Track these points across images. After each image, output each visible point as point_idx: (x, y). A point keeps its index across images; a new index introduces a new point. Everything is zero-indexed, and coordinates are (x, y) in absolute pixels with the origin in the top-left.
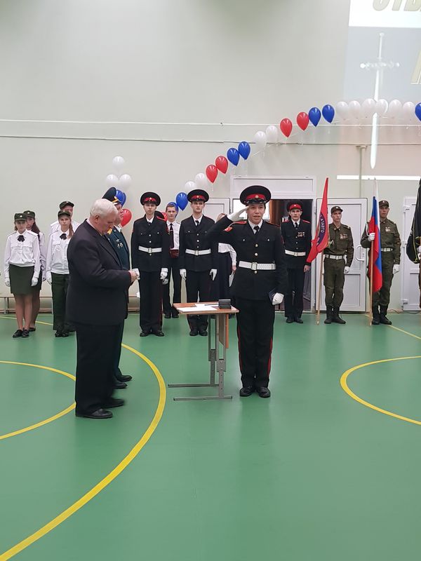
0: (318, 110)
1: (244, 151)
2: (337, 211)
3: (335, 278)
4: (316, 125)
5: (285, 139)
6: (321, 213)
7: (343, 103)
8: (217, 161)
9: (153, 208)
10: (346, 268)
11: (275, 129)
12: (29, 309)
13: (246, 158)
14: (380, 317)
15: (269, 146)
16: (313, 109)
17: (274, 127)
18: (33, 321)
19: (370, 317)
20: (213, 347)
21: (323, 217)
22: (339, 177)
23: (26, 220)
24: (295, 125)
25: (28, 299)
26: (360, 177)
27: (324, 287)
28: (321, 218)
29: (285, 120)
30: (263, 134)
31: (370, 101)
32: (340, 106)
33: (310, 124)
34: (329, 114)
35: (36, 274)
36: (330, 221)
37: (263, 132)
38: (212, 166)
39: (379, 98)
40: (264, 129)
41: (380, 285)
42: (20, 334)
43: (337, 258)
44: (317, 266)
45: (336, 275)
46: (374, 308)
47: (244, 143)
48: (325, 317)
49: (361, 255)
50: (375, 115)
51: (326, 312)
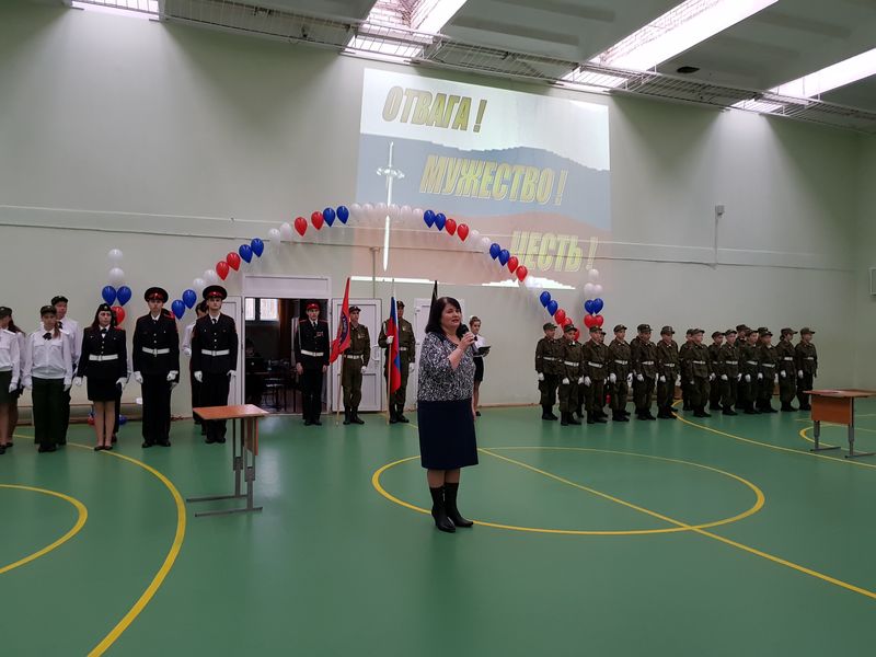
0: (332, 211)
1: (257, 248)
2: (355, 310)
4: (330, 225)
5: (299, 238)
6: (342, 312)
7: (357, 206)
8: (229, 257)
9: (160, 304)
10: (364, 368)
11: (289, 227)
12: (5, 422)
13: (259, 255)
14: (397, 415)
15: (283, 244)
16: (328, 209)
20: (238, 455)
24: (310, 224)
25: (5, 410)
26: (374, 279)
28: (342, 316)
29: (300, 219)
31: (382, 204)
32: (354, 207)
33: (325, 224)
34: (343, 215)
35: (15, 380)
37: (278, 230)
38: (223, 262)
39: (392, 203)
40: (278, 227)
41: (398, 386)
43: (355, 357)
45: (354, 375)
46: (391, 407)
47: (257, 240)
49: (377, 355)
50: (388, 218)
51: (346, 413)
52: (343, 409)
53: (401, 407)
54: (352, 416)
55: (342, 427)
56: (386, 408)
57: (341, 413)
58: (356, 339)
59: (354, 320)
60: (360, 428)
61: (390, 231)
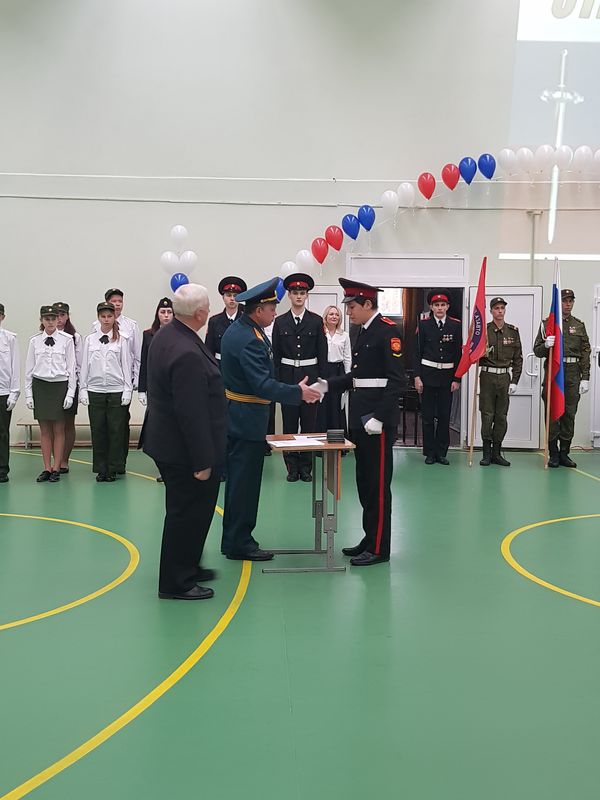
0: (473, 161)
1: (366, 218)
2: (498, 304)
3: (495, 401)
4: (469, 182)
5: (425, 202)
6: (476, 307)
7: (508, 151)
8: (328, 232)
10: (512, 386)
11: (410, 187)
12: (60, 442)
13: (368, 229)
14: (560, 456)
15: (403, 211)
16: (466, 160)
17: (409, 185)
18: (66, 458)
20: (319, 498)
21: (479, 313)
22: (503, 256)
23: (56, 316)
24: (439, 181)
25: (59, 428)
26: (533, 256)
28: (475, 314)
29: (426, 175)
30: (393, 193)
31: (546, 148)
32: (503, 155)
33: (462, 180)
34: (488, 167)
35: (71, 393)
37: (394, 192)
38: (321, 240)
39: (563, 144)
40: (395, 187)
41: (561, 412)
42: (48, 477)
43: (499, 371)
44: (470, 383)
45: (497, 396)
46: (552, 444)
47: (367, 207)
49: (533, 367)
50: (556, 168)
51: (483, 449)
53: (567, 444)
54: (493, 453)
57: (475, 448)
58: (503, 347)
59: (498, 318)
61: (559, 185)
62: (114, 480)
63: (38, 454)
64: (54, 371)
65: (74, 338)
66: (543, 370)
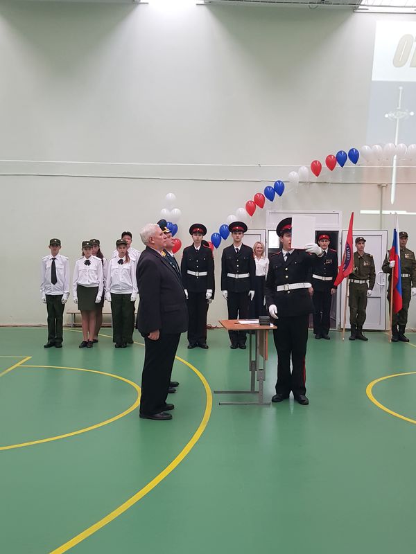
0: (345, 153)
1: (279, 189)
2: (360, 241)
3: (358, 300)
4: (342, 166)
5: (314, 178)
6: (347, 243)
7: (366, 147)
8: (256, 197)
9: (200, 237)
10: (369, 291)
11: (306, 169)
12: (93, 324)
13: (280, 194)
14: (399, 335)
15: (301, 184)
16: (341, 152)
18: (96, 334)
19: (390, 335)
20: (253, 359)
21: (349, 246)
22: (362, 212)
23: (91, 247)
24: (324, 166)
25: (93, 315)
26: (381, 212)
27: (348, 308)
28: (346, 247)
29: (315, 161)
30: (295, 173)
31: (390, 145)
32: (364, 149)
33: (338, 165)
34: (354, 156)
35: (100, 293)
36: (355, 250)
38: (251, 201)
39: (398, 143)
40: (297, 170)
41: (400, 307)
42: (86, 345)
44: (343, 290)
45: (360, 298)
46: (394, 327)
47: (279, 182)
48: (349, 334)
49: (382, 279)
50: (395, 157)
51: (351, 330)
52: (348, 326)
53: (403, 327)
54: (357, 332)
55: (348, 343)
56: (389, 328)
57: (347, 330)
58: (363, 268)
59: (361, 249)
60: (364, 343)
61: (397, 169)
62: (125, 347)
63: (80, 331)
64: (90, 280)
65: (102, 261)
66: (388, 282)
